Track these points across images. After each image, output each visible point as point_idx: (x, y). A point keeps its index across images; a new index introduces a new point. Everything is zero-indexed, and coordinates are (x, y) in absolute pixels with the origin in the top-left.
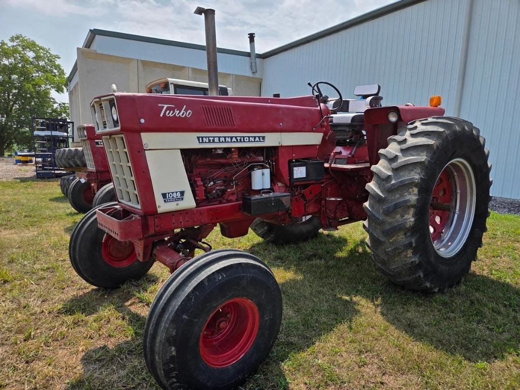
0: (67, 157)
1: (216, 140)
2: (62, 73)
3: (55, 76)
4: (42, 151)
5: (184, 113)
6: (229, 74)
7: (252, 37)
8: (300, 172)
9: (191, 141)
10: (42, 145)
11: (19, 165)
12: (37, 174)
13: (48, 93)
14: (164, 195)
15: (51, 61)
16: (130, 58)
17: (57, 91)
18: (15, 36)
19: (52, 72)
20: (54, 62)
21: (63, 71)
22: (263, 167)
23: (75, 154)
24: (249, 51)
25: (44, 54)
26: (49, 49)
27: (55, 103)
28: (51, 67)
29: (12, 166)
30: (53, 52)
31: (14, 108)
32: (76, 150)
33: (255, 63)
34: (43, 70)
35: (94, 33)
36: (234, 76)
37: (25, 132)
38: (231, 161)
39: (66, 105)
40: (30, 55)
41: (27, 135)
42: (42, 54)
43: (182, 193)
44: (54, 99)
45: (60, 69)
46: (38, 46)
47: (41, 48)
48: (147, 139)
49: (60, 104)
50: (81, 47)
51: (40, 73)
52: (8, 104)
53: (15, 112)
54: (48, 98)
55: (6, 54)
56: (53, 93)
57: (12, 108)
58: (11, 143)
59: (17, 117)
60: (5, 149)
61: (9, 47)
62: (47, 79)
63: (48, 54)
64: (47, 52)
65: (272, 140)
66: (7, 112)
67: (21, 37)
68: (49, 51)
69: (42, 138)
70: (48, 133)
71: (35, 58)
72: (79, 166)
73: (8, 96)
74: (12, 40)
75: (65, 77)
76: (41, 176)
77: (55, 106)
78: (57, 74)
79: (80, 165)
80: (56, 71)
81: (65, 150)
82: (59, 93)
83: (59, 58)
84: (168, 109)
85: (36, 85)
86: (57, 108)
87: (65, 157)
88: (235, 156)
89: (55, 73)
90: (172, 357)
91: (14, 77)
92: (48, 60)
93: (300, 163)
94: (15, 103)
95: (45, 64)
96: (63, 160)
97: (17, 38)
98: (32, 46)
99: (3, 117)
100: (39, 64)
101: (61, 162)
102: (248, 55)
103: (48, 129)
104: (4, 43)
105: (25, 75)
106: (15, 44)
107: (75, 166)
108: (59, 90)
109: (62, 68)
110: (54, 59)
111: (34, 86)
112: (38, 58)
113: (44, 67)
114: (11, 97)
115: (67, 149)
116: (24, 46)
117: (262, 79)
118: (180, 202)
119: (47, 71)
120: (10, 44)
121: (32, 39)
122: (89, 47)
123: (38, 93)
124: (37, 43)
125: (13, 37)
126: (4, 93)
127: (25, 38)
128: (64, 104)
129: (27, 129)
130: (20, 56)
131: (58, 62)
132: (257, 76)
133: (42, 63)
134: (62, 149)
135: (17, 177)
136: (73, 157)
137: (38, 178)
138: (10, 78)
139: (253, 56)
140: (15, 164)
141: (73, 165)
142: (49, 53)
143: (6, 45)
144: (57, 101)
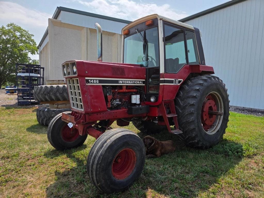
0: (44, 93)
2: (35, 44)
4: (23, 87)
10: (23, 83)
11: (8, 94)
12: (19, 102)
16: (82, 27)
17: (32, 54)
18: (10, 24)
19: (29, 43)
20: (30, 38)
21: (36, 43)
23: (50, 91)
25: (25, 34)
26: (28, 31)
28: (29, 41)
29: (4, 95)
30: (30, 33)
31: (8, 63)
32: (52, 87)
35: (60, 9)
37: (13, 75)
39: (36, 61)
40: (18, 34)
41: (15, 77)
44: (30, 58)
45: (34, 42)
46: (22, 29)
47: (24, 31)
49: (33, 61)
50: (51, 18)
51: (23, 44)
52: (5, 60)
53: (8, 64)
54: (27, 57)
55: (4, 33)
56: (30, 55)
57: (6, 62)
58: (5, 81)
59: (9, 67)
60: (2, 84)
61: (6, 30)
62: (26, 47)
64: (27, 33)
66: (4, 65)
67: (13, 24)
69: (23, 78)
70: (27, 74)
71: (20, 36)
72: (54, 101)
73: (5, 56)
74: (8, 26)
75: (36, 46)
76: (21, 104)
77: (30, 61)
78: (32, 44)
79: (55, 99)
81: (42, 87)
83: (33, 36)
85: (20, 50)
86: (31, 62)
87: (42, 92)
89: (31, 44)
91: (9, 46)
92: (27, 37)
94: (8, 60)
95: (26, 39)
96: (40, 96)
97: (11, 25)
98: (19, 29)
99: (1, 67)
100: (22, 39)
101: (39, 97)
103: (27, 72)
104: (3, 27)
105: (14, 45)
106: (10, 28)
107: (50, 100)
108: (33, 53)
109: (35, 41)
110: (31, 36)
112: (22, 36)
113: (25, 41)
114: (6, 57)
115: (44, 86)
116: (14, 29)
119: (26, 43)
120: (7, 28)
121: (19, 26)
122: (56, 19)
123: (21, 54)
125: (9, 24)
126: (3, 54)
127: (16, 25)
128: (35, 60)
129: (15, 74)
130: (12, 35)
131: (33, 38)
133: (24, 39)
134: (39, 86)
135: (4, 104)
136: (49, 93)
137: (19, 105)
138: (6, 46)
140: (6, 94)
141: (49, 99)
142: (28, 33)
143: (5, 28)
144: (31, 59)
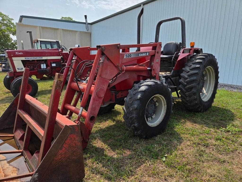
1: (29, 58)
3: (12, 28)
5: (21, 54)
6: (78, 31)
7: (86, 17)
8: (54, 65)
9: (23, 58)
12: (2, 70)
13: (9, 36)
14: (18, 69)
15: (10, 21)
16: (36, 26)
19: (10, 26)
20: (11, 21)
22: (43, 64)
24: (85, 22)
27: (12, 40)
28: (10, 24)
30: (10, 17)
33: (88, 26)
34: (6, 25)
35: (22, 17)
36: (79, 32)
38: (35, 62)
42: (5, 18)
43: (22, 68)
44: (11, 38)
45: (14, 25)
47: (4, 15)
48: (13, 58)
49: (14, 41)
51: (5, 27)
54: (9, 38)
56: (11, 36)
62: (8, 30)
63: (8, 18)
64: (7, 17)
65: (44, 58)
68: (8, 17)
69: (4, 57)
71: (2, 20)
76: (4, 71)
77: (12, 41)
80: (12, 26)
82: (14, 35)
83: (13, 20)
84: (17, 53)
85: (3, 32)
88: (36, 61)
90: (14, 90)
93: (54, 63)
95: (7, 22)
100: (4, 23)
102: (85, 23)
110: (11, 20)
111: (2, 33)
117: (91, 33)
118: (22, 70)
119: (8, 26)
122: (21, 22)
123: (4, 36)
124: (2, 13)
131: (13, 22)
132: (89, 31)
133: (5, 22)
139: (87, 24)
144: (13, 39)
